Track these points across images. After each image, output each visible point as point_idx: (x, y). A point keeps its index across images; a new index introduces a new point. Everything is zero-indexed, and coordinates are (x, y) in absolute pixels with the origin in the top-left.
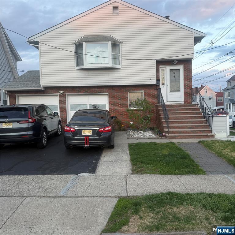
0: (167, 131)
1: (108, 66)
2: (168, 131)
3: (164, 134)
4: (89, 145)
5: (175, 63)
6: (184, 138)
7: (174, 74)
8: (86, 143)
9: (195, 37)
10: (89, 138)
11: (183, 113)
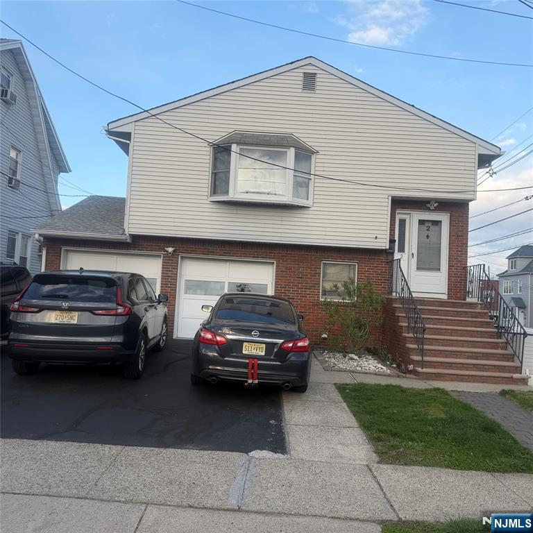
0: (419, 361)
1: (285, 199)
2: (423, 361)
3: (411, 367)
4: (258, 379)
5: (432, 208)
6: (458, 381)
7: (428, 230)
8: (250, 376)
9: (479, 155)
10: (259, 362)
11: (452, 320)
